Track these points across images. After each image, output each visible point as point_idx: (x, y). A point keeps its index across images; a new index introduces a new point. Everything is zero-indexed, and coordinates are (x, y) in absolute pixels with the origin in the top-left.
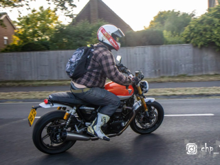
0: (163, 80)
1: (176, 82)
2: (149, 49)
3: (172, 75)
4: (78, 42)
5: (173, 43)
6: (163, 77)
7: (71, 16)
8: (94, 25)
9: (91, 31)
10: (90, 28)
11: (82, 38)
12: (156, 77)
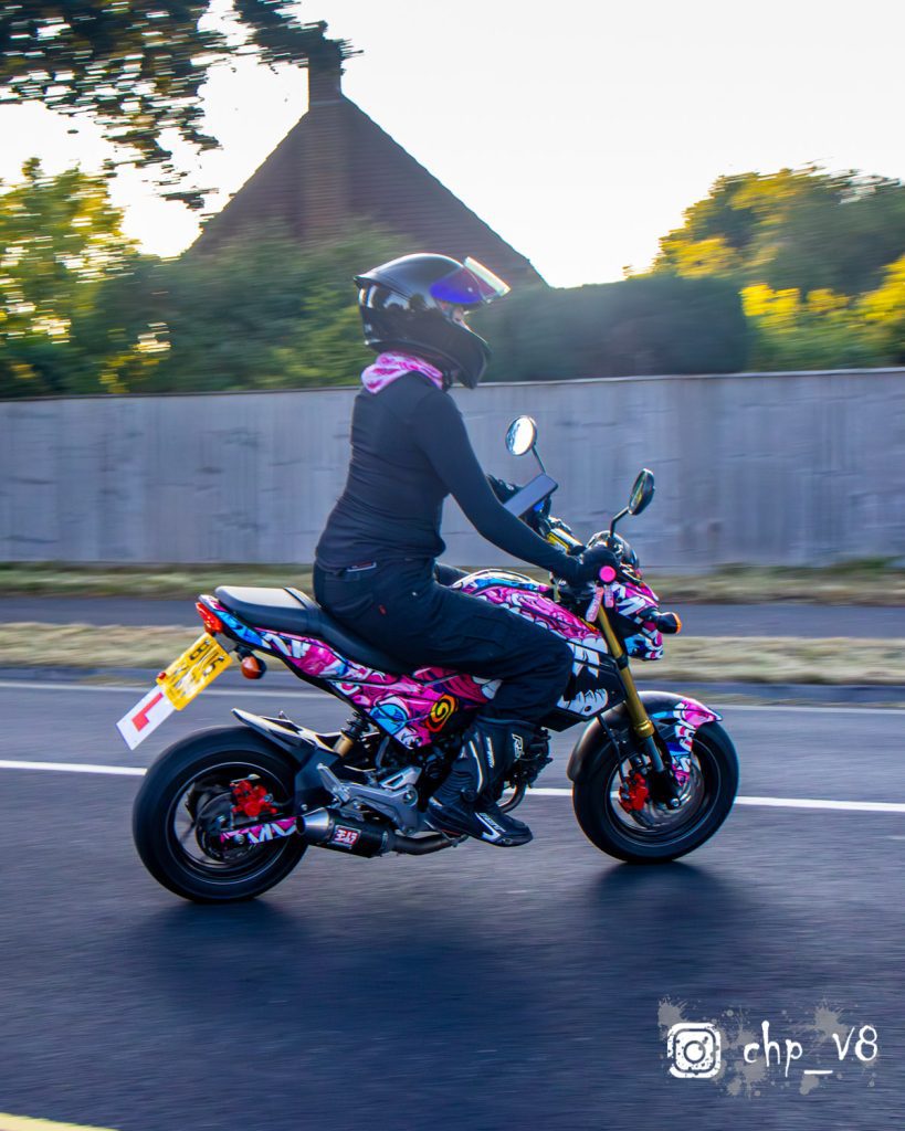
0: (735, 587)
1: (821, 601)
2: (652, 396)
3: (797, 559)
4: (226, 347)
5: (810, 358)
6: (734, 571)
7: (193, 200)
8: (323, 250)
9: (304, 287)
10: (299, 267)
11: (251, 330)
12: (692, 570)
